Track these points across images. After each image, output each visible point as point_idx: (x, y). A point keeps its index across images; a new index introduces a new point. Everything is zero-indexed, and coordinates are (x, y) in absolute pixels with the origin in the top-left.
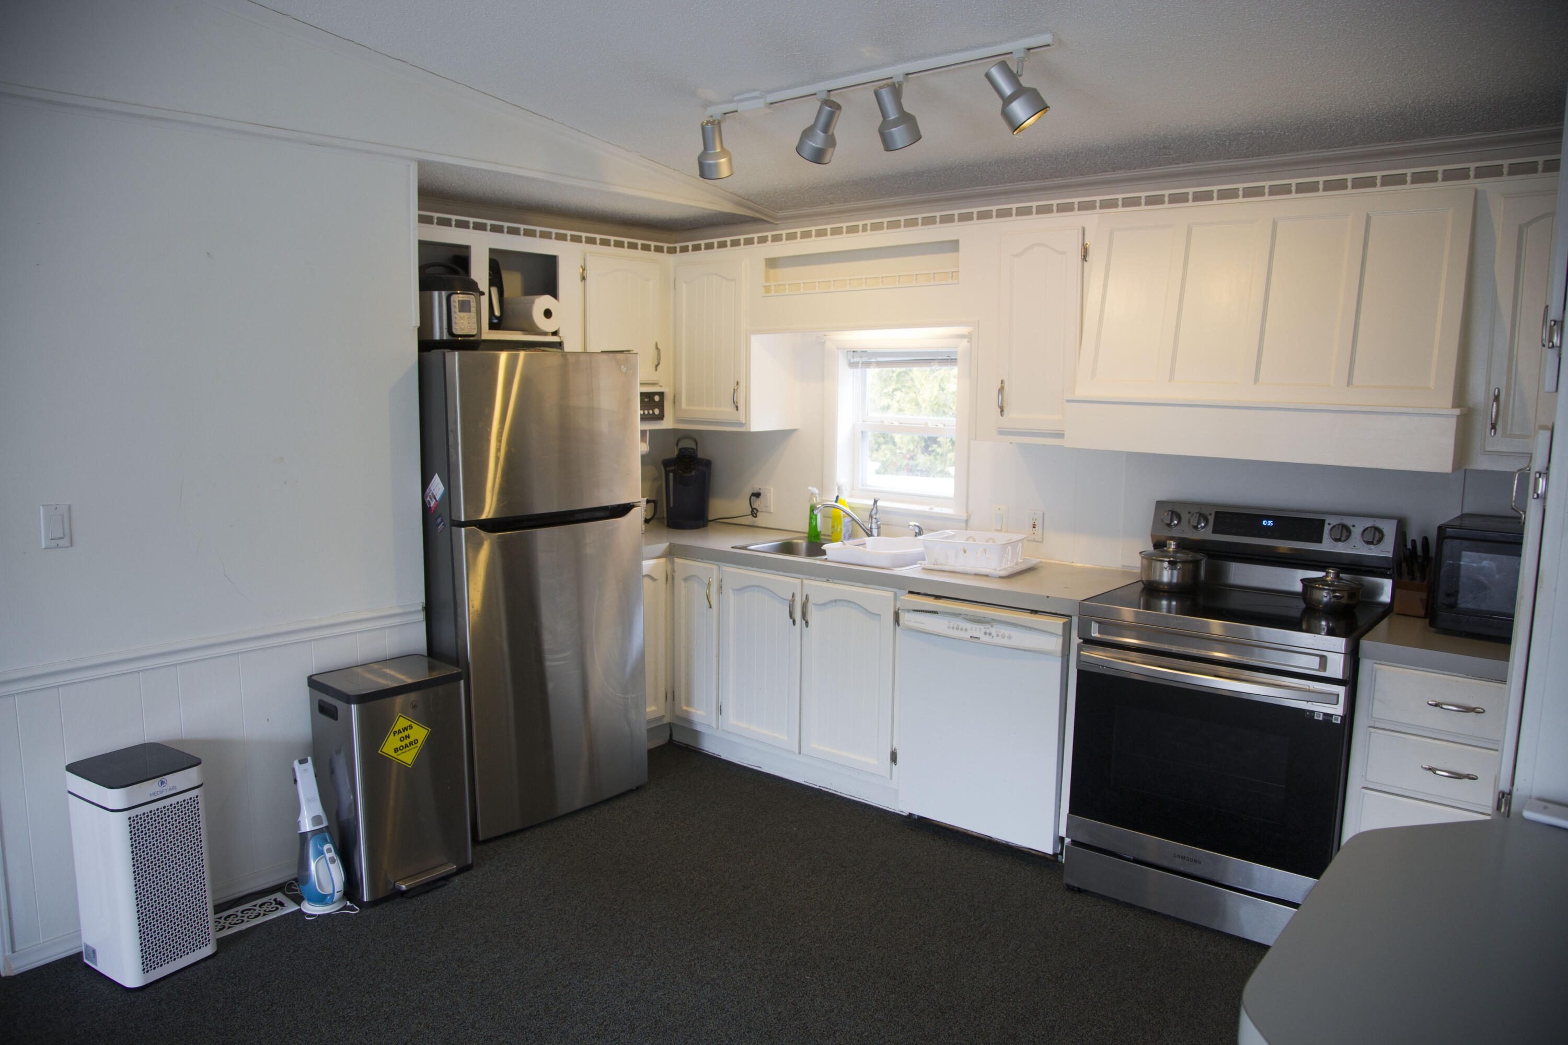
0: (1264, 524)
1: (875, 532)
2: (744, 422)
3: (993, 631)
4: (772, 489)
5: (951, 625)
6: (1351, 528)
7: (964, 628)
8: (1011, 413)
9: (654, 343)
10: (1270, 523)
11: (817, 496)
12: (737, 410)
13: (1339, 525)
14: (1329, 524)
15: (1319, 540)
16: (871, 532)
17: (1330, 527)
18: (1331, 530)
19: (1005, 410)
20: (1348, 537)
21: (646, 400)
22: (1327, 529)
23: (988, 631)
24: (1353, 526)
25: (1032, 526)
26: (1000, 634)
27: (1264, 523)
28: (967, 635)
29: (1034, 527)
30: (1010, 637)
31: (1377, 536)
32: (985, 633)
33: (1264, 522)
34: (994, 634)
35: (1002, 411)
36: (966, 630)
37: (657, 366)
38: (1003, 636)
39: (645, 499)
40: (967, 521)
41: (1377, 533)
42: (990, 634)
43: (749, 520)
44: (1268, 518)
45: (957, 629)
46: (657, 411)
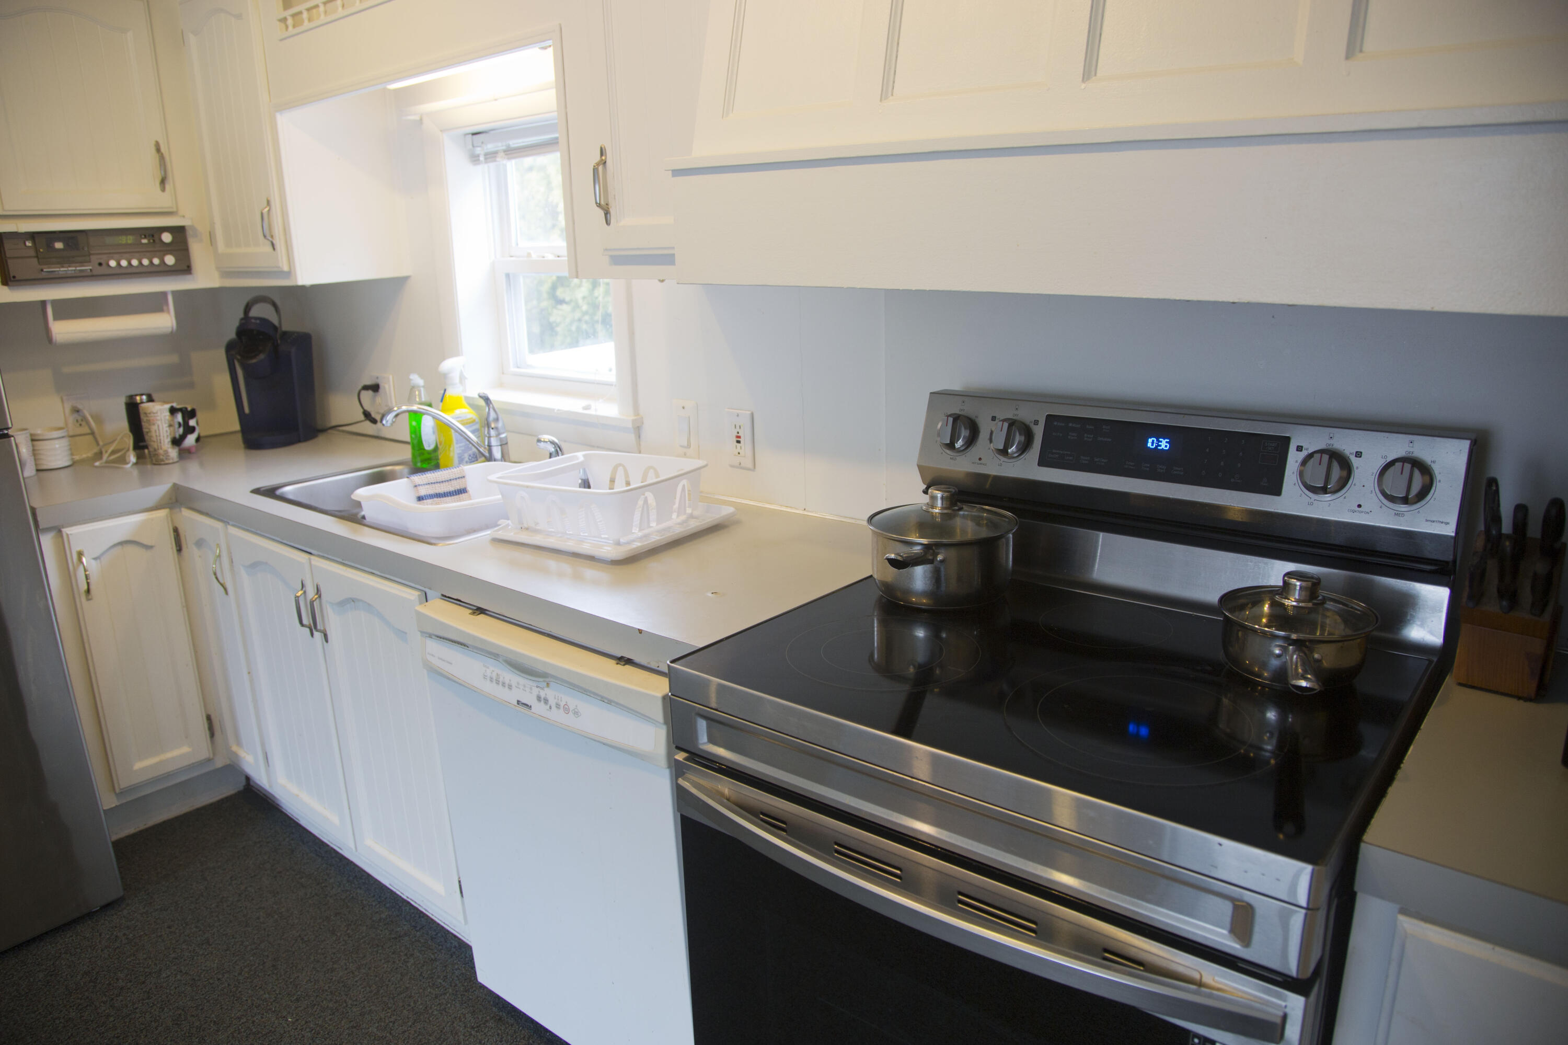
0: (1149, 445)
1: (497, 453)
2: (286, 269)
3: (549, 693)
4: (391, 377)
5: (488, 673)
6: (1353, 459)
7: (507, 682)
8: (624, 220)
9: (153, 143)
10: (1164, 444)
11: (422, 389)
12: (274, 249)
13: (1322, 452)
14: (1299, 449)
15: (1275, 489)
16: (490, 451)
17: (1302, 455)
18: (1304, 462)
19: (612, 211)
20: (1343, 483)
21: (145, 241)
22: (1294, 459)
23: (543, 695)
24: (1359, 454)
25: (735, 439)
26: (562, 704)
27: (1151, 443)
28: (512, 697)
29: (738, 442)
30: (576, 713)
31: (1418, 481)
32: (539, 698)
33: (1150, 440)
34: (552, 702)
35: (607, 213)
36: (510, 687)
37: (163, 182)
38: (567, 710)
39: (168, 406)
40: (638, 430)
41: (1417, 473)
42: (546, 701)
43: (368, 428)
44: (1159, 431)
45: (498, 682)
46: (170, 260)
